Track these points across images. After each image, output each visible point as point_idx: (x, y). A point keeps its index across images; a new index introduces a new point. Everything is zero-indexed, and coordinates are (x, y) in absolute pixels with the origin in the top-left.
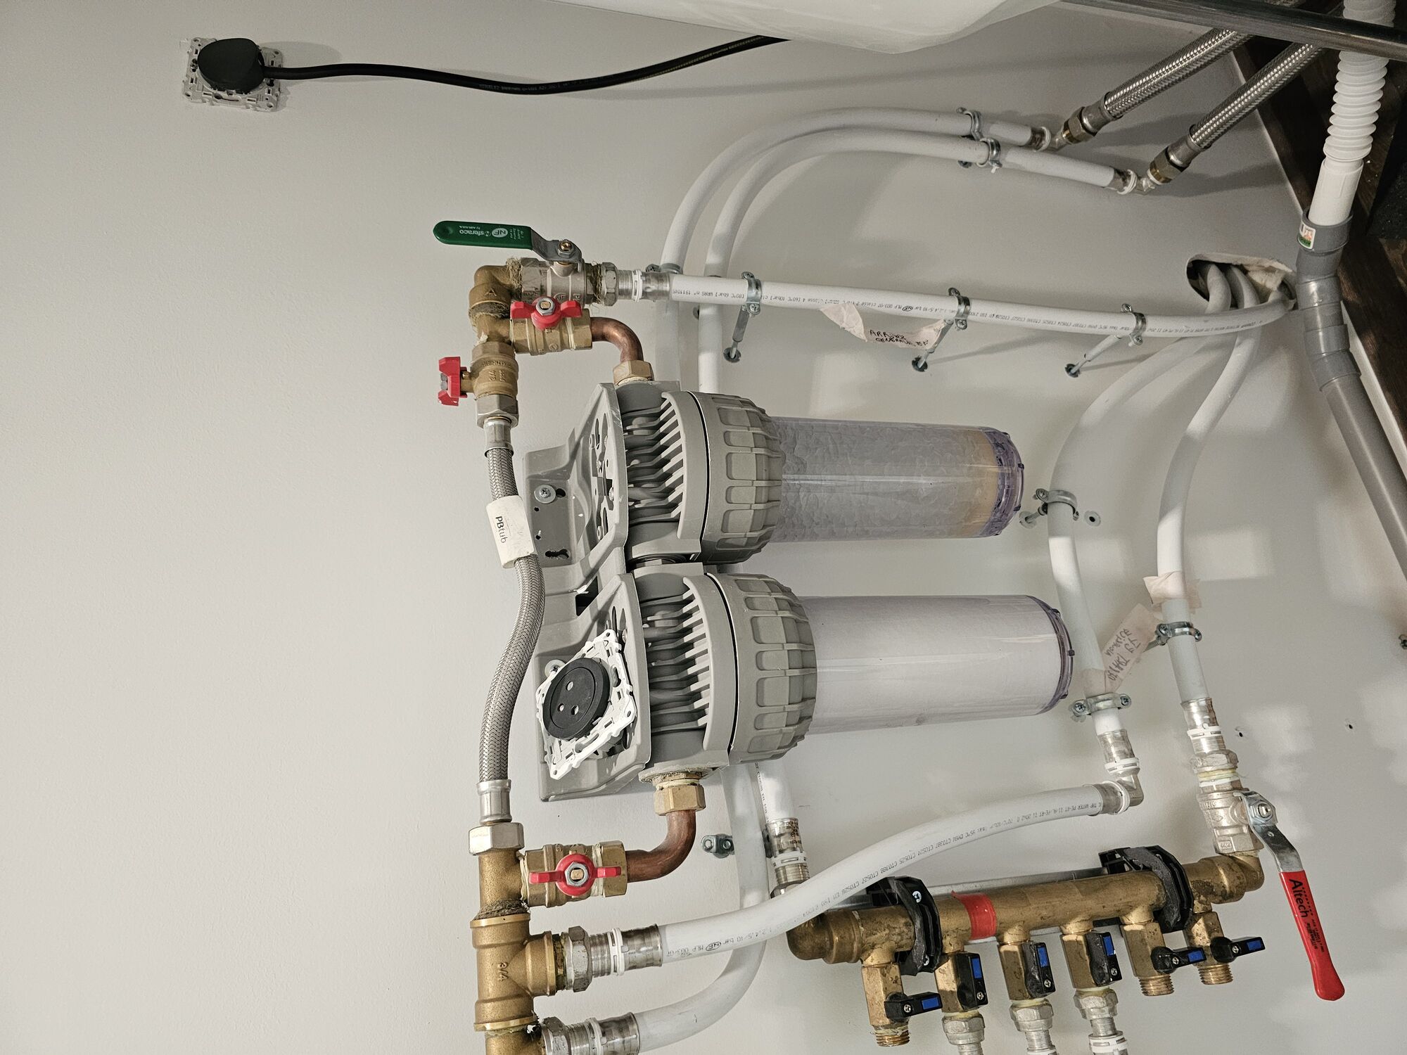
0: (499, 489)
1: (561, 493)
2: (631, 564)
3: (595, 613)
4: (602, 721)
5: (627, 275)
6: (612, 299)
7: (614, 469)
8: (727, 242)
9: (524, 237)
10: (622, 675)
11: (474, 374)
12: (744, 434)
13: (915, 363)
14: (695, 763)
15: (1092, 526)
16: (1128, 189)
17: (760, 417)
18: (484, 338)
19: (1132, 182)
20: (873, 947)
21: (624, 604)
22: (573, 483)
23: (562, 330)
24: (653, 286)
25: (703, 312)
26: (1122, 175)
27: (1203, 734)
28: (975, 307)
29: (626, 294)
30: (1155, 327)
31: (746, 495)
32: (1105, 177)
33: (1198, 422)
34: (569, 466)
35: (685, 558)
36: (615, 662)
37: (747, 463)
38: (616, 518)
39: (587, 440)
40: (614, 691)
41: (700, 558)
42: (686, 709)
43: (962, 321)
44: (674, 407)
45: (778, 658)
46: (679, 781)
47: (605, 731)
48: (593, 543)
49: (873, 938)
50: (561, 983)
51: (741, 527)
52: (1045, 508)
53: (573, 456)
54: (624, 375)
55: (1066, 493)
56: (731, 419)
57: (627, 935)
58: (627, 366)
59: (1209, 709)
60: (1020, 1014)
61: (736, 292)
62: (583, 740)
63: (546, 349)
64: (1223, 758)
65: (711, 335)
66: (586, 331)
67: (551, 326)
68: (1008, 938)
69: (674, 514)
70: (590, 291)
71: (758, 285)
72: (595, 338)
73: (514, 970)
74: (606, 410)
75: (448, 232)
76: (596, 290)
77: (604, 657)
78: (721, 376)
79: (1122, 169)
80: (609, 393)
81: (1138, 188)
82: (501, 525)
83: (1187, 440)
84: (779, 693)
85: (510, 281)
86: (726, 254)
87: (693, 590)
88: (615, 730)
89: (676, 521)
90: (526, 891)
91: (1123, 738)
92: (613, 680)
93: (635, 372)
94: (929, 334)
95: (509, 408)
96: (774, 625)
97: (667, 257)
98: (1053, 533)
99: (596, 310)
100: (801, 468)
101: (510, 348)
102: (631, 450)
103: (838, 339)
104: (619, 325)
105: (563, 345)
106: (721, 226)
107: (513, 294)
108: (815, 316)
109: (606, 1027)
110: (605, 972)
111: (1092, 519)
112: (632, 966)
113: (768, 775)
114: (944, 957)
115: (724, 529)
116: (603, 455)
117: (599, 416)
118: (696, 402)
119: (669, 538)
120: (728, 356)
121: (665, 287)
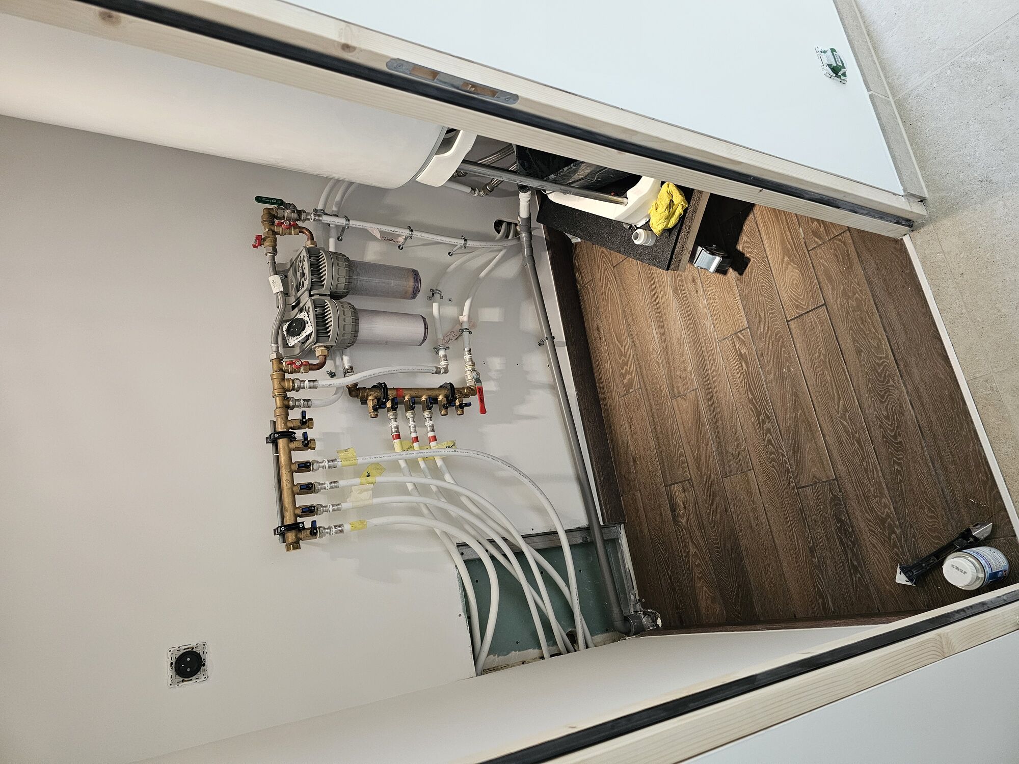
0: (272, 273)
1: (286, 277)
2: (311, 296)
3: (299, 308)
4: (304, 332)
5: (309, 214)
6: (304, 221)
7: (307, 271)
8: (339, 205)
9: (280, 202)
10: (309, 321)
11: (264, 239)
12: (343, 264)
13: (399, 247)
14: (326, 344)
15: (449, 302)
16: (476, 195)
17: (347, 260)
18: (267, 230)
19: (477, 192)
20: (371, 395)
21: (309, 304)
22: (290, 274)
23: (290, 230)
24: (317, 218)
25: (331, 225)
26: (473, 189)
27: (467, 357)
28: (415, 233)
29: (309, 219)
30: (470, 243)
31: (343, 280)
32: (468, 190)
33: (483, 274)
34: (289, 269)
35: (325, 295)
36: (307, 319)
37: (343, 271)
38: (307, 283)
39: (296, 262)
40: (307, 325)
41: (329, 295)
42: (325, 331)
43: (411, 237)
44: (324, 255)
45: (349, 320)
46: (323, 348)
47: (304, 334)
48: (298, 291)
49: (370, 393)
50: (293, 389)
51: (341, 288)
52: (433, 294)
53: (291, 266)
54: (309, 244)
55: (439, 291)
56: (339, 259)
57: (309, 381)
58: (309, 241)
59: (470, 351)
60: (407, 414)
61: (342, 221)
62: (298, 337)
63: (285, 234)
64: (470, 363)
65: (333, 233)
66: (298, 230)
67: (287, 229)
68: (406, 398)
69: (323, 283)
70: (298, 218)
71: (349, 220)
72: (300, 232)
73: (282, 384)
74: (304, 253)
75: (259, 199)
76: (300, 218)
77: (303, 318)
78: (336, 246)
79: (473, 188)
80: (305, 249)
81: (479, 195)
82: (273, 282)
83: (478, 278)
84: (349, 328)
85: (274, 213)
86: (339, 208)
87: (328, 303)
88: (307, 334)
89: (323, 285)
90: (285, 368)
91: (445, 356)
92: (306, 323)
93: (312, 244)
94: (401, 240)
95: (275, 251)
96: (349, 313)
97: (320, 207)
98: (434, 302)
99: (300, 224)
100: (359, 274)
101: (275, 233)
102: (312, 265)
103: (374, 238)
104: (307, 229)
105: (290, 234)
106: (338, 198)
107: (275, 217)
108: (365, 230)
109: (304, 400)
110: (303, 388)
111: (450, 300)
112: (310, 388)
113: (345, 356)
114: (388, 400)
115: (336, 289)
116: (303, 266)
117: (302, 255)
118: (328, 253)
119: (321, 290)
120: (338, 239)
121: (321, 219)
